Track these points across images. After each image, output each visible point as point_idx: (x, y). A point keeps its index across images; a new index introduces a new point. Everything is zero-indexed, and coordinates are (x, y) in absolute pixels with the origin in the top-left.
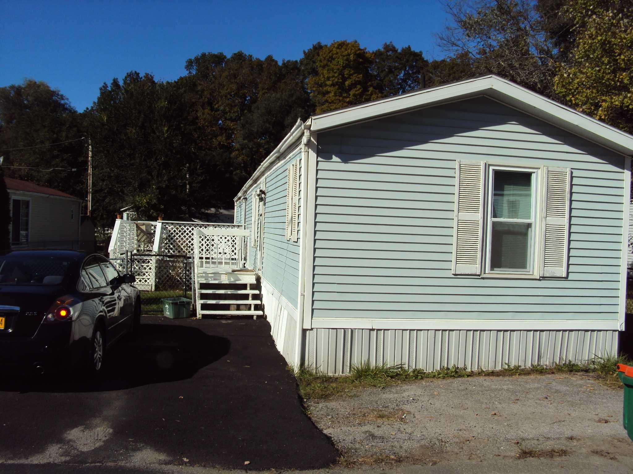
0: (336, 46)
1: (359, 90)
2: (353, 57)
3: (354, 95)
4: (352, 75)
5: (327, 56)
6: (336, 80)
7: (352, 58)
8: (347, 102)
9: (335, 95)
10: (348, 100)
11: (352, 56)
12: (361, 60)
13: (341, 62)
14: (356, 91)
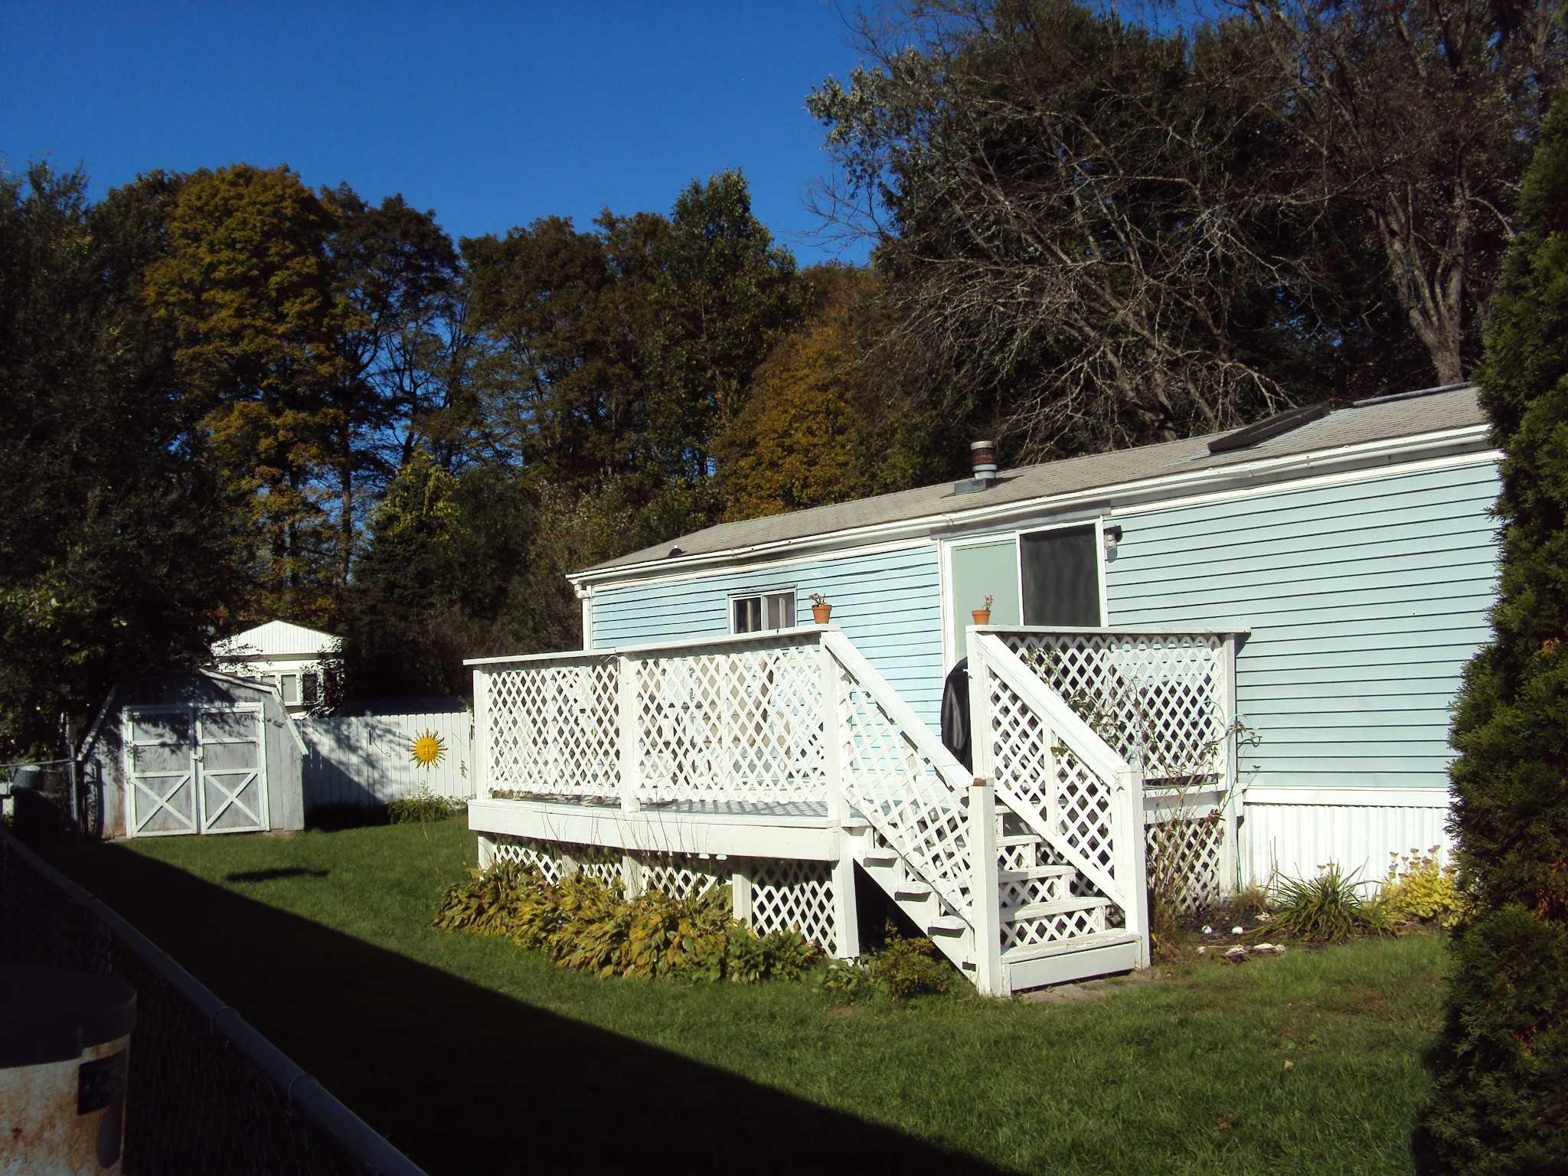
0: (230, 177)
1: (310, 301)
2: (294, 209)
3: (301, 316)
4: (290, 257)
5: (207, 204)
6: (239, 270)
7: (288, 211)
8: (279, 337)
9: (240, 313)
10: (281, 329)
11: (288, 202)
12: (312, 217)
13: (256, 220)
14: (303, 304)
